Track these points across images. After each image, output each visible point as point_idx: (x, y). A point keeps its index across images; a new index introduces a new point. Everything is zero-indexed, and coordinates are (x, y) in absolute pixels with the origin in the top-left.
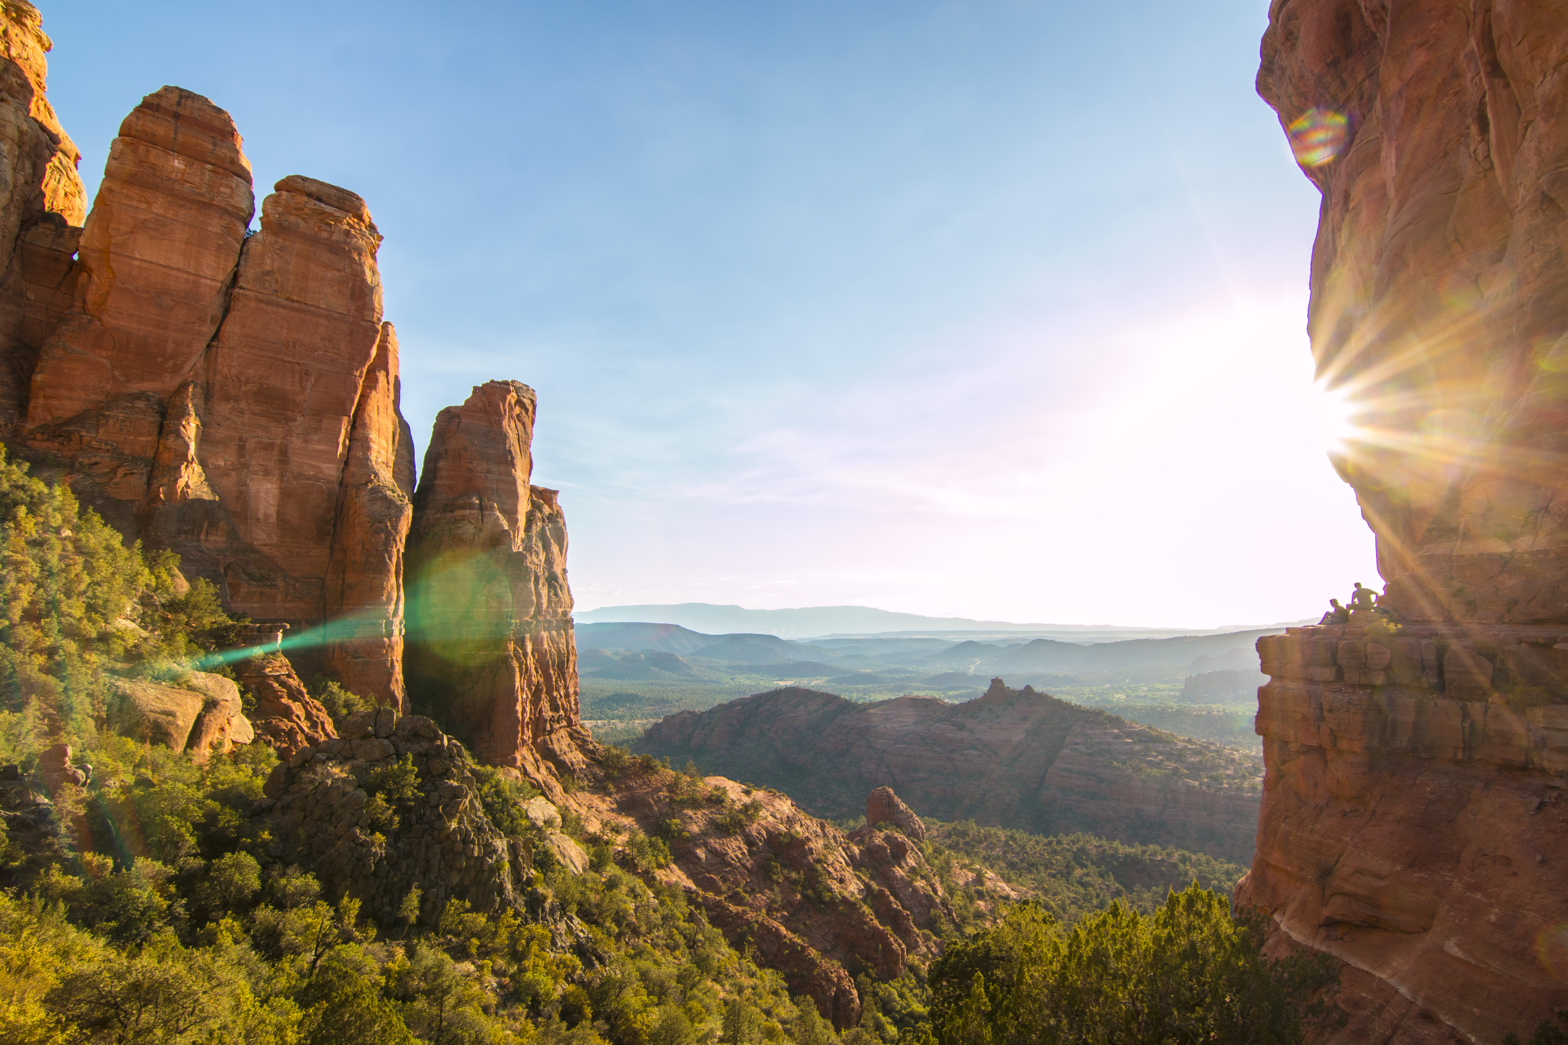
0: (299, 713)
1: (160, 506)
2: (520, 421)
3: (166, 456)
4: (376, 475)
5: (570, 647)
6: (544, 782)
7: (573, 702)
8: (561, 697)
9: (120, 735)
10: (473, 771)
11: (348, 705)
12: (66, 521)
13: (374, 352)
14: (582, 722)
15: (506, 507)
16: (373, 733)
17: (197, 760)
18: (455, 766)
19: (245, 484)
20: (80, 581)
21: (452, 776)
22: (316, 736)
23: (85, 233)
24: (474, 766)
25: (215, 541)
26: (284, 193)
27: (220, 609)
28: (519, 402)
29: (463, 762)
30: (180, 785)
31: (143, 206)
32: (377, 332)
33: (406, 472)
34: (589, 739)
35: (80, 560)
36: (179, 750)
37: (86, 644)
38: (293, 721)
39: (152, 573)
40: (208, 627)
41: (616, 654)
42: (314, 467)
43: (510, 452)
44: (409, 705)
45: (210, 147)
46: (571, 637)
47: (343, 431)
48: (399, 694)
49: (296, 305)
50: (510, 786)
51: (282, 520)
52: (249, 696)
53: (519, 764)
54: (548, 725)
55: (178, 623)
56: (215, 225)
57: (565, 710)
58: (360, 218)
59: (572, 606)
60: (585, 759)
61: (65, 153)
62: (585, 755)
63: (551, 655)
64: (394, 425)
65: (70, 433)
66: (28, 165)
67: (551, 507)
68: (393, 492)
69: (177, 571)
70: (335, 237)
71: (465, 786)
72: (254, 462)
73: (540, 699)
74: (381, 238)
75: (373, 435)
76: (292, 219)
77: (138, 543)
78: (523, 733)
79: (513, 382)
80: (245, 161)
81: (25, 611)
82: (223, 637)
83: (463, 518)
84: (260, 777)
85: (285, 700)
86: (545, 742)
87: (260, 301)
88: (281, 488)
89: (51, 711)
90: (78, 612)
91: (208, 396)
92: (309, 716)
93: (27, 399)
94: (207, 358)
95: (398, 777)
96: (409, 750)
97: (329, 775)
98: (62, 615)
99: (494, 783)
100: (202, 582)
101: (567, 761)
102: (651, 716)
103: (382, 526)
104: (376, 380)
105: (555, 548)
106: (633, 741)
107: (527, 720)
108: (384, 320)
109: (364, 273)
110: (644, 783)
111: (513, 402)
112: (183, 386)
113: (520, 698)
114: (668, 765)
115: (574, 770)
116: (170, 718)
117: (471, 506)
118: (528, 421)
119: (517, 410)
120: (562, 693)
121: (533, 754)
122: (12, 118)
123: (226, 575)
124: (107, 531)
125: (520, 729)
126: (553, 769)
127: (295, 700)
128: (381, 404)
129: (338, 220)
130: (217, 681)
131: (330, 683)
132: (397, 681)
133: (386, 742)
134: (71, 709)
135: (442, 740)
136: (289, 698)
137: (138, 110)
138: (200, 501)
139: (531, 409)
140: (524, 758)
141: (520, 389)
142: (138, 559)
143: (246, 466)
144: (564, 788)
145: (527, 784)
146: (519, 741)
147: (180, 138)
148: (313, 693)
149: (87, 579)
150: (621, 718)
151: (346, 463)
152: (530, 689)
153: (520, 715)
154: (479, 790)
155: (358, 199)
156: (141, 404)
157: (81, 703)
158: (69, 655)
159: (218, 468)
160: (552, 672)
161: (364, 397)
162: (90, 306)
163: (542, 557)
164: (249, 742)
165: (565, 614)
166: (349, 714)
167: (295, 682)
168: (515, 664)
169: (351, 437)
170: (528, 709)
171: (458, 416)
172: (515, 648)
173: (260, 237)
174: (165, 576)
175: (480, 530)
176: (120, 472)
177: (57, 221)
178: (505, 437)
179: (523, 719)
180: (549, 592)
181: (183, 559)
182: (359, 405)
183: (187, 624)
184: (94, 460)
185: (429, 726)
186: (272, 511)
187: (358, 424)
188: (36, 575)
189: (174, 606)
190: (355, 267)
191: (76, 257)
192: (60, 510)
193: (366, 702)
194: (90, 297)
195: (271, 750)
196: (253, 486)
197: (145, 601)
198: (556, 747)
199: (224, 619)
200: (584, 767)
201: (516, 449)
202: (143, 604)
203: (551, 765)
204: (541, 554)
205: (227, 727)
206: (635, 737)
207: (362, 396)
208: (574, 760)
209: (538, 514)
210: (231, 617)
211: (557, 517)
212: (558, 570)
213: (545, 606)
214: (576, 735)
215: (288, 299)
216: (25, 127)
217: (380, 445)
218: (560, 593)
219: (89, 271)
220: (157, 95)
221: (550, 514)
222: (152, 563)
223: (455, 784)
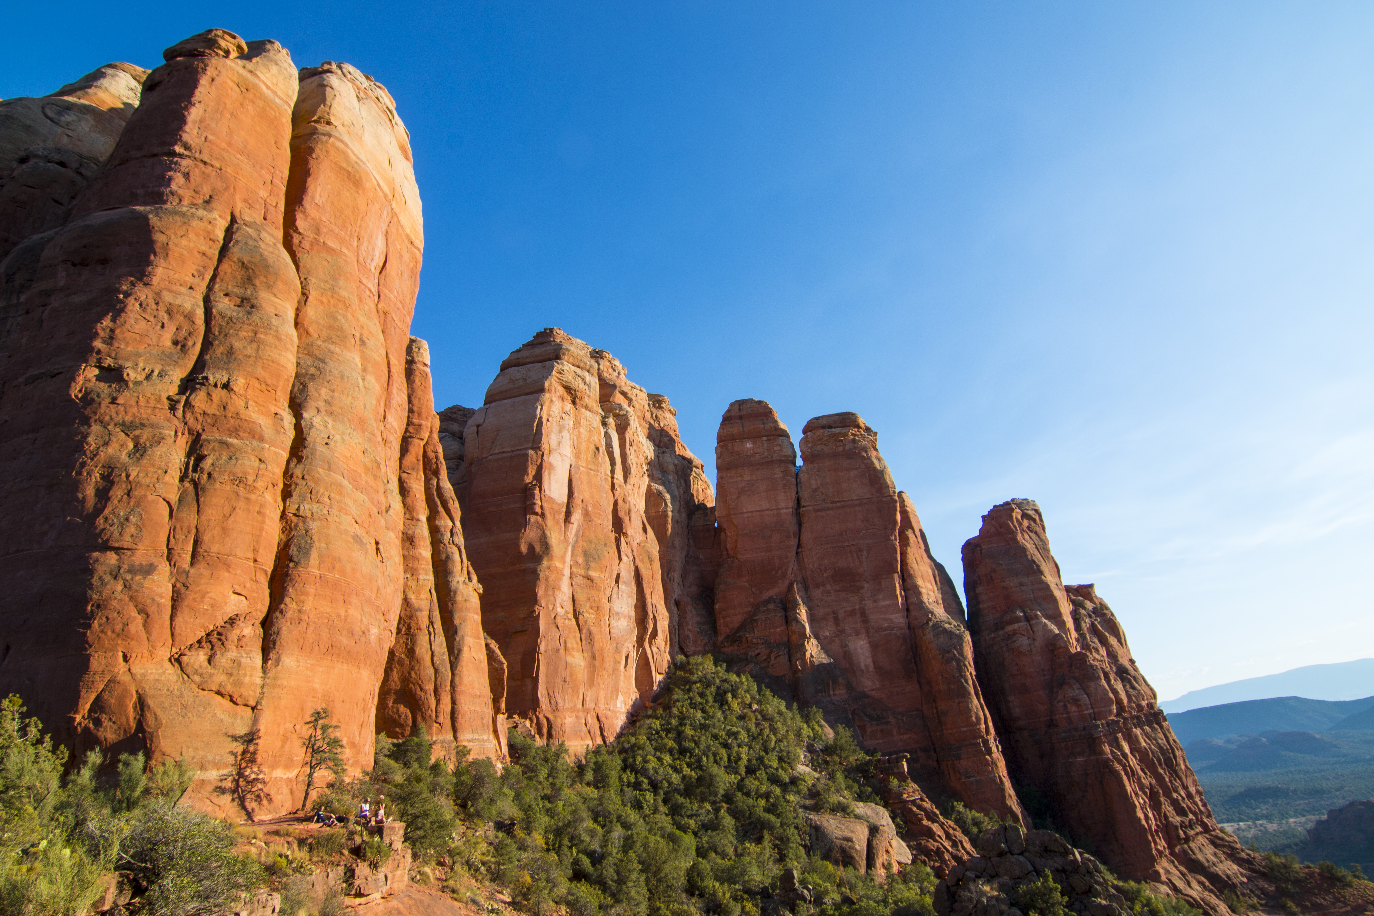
0: (939, 833)
1: (800, 675)
2: (1031, 531)
3: (794, 638)
4: (932, 613)
5: (1172, 742)
6: (1202, 900)
7: (1200, 804)
8: (1183, 798)
9: (822, 859)
10: (1116, 887)
11: (976, 823)
12: (753, 698)
13: (899, 517)
14: (1220, 825)
15: (1050, 612)
16: (1007, 849)
17: (878, 880)
18: (1097, 883)
19: (846, 646)
20: (771, 741)
21: (1097, 895)
22: (960, 854)
23: (717, 509)
24: (1116, 882)
25: (840, 694)
26: (809, 434)
27: (858, 748)
28: (1025, 516)
29: (1103, 878)
30: (871, 903)
31: (739, 479)
32: (896, 501)
33: (954, 605)
34: (1238, 846)
35: (766, 724)
36: (863, 871)
37: (785, 787)
38: (936, 841)
39: (809, 726)
40: (854, 764)
41: (1229, 741)
42: (886, 619)
43: (1034, 562)
44: (1029, 819)
45: (762, 426)
46: (1168, 730)
47: (897, 585)
48: (1017, 809)
49: (838, 504)
50: (1164, 904)
51: (878, 668)
52: (898, 820)
53: (1163, 878)
54: (1181, 832)
55: (835, 764)
56: (778, 472)
57: (1194, 814)
58: (858, 426)
59: (1155, 696)
60: (1241, 870)
61: (697, 467)
62: (1240, 865)
63: (1153, 753)
64: (932, 569)
65: (740, 637)
66: (683, 482)
67: (1092, 601)
68: (950, 624)
69: (823, 723)
70: (847, 447)
71: (1115, 905)
72: (847, 628)
73: (1160, 804)
74: (876, 434)
75: (920, 582)
76: (819, 447)
77: (795, 706)
78: (1156, 844)
79: (1013, 500)
80: (782, 425)
81: (747, 767)
82: (866, 771)
83: (1015, 633)
84: (928, 896)
85: (925, 822)
86: (1184, 851)
87: (816, 511)
88: (869, 642)
89: (777, 842)
90: (775, 764)
91: (806, 588)
92: (948, 836)
93: (715, 621)
94: (799, 562)
95: (1045, 895)
96: (1045, 866)
97: (983, 893)
98: (766, 767)
99: (1145, 902)
100: (840, 728)
101: (1220, 873)
102: (1308, 812)
103: (951, 655)
104: (907, 539)
105: (1113, 641)
106: (1296, 845)
107: (1154, 827)
108: (897, 491)
109: (873, 463)
110: (1338, 900)
111: (1019, 517)
112: (791, 585)
113: (1136, 803)
114: (1361, 875)
115: (1234, 885)
116: (850, 844)
117: (1018, 620)
118: (1038, 529)
119: (1026, 523)
120: (1182, 793)
121: (1176, 867)
122: (670, 460)
123: (854, 719)
124: (776, 701)
125: (1150, 838)
126: (1207, 883)
127: (934, 821)
128: (917, 555)
129: (846, 435)
130: (872, 809)
131: (955, 803)
132: (1010, 796)
133: (1021, 858)
134: (788, 839)
135: (1074, 855)
136: (928, 820)
137: (723, 424)
138: (822, 665)
139: (1037, 518)
140: (1167, 872)
141: (1022, 504)
142: (798, 717)
143: (842, 631)
144: (1230, 907)
145: (1183, 902)
146: (1154, 852)
147: (746, 429)
148: (946, 814)
149: (773, 738)
150: (1269, 818)
151: (908, 610)
152: (1145, 793)
153: (1144, 822)
154: (1132, 909)
155: (853, 414)
156: (771, 606)
157: (793, 834)
158: (777, 797)
159: (826, 638)
160: (1162, 771)
161: (904, 554)
162: (730, 552)
163: (1103, 652)
164: (909, 862)
165: (1151, 706)
166: (980, 831)
167: (928, 805)
168: (1119, 767)
169: (904, 588)
170: (1150, 815)
171: (977, 545)
172: (1111, 750)
173: (804, 468)
174: (817, 727)
175: (1034, 640)
176: (773, 656)
177: (702, 506)
178: (1023, 550)
179: (1150, 826)
180: (1124, 686)
181: (824, 712)
182: (901, 561)
183: (841, 763)
184: (757, 652)
185: (1056, 840)
186: (869, 662)
187: (906, 576)
188: (746, 740)
189: (829, 750)
190: (866, 461)
191: (716, 525)
192: (747, 691)
193: (991, 819)
194: (729, 546)
195: (928, 869)
196: (851, 646)
197: (810, 749)
198: (1200, 857)
199: (862, 756)
200: (1245, 880)
201: (1038, 557)
202: (810, 752)
203: (1203, 879)
204: (1100, 649)
205: (890, 849)
206: (1297, 840)
207: (901, 554)
208: (1228, 872)
209: (1083, 611)
210: (867, 753)
211: (1102, 609)
212: (1124, 662)
213: (1125, 701)
214: (1219, 842)
215: (833, 502)
216: (676, 462)
217: (926, 588)
218: (1136, 685)
219: (724, 530)
220: (729, 411)
221: (1094, 608)
222: (807, 719)
223: (1104, 902)
